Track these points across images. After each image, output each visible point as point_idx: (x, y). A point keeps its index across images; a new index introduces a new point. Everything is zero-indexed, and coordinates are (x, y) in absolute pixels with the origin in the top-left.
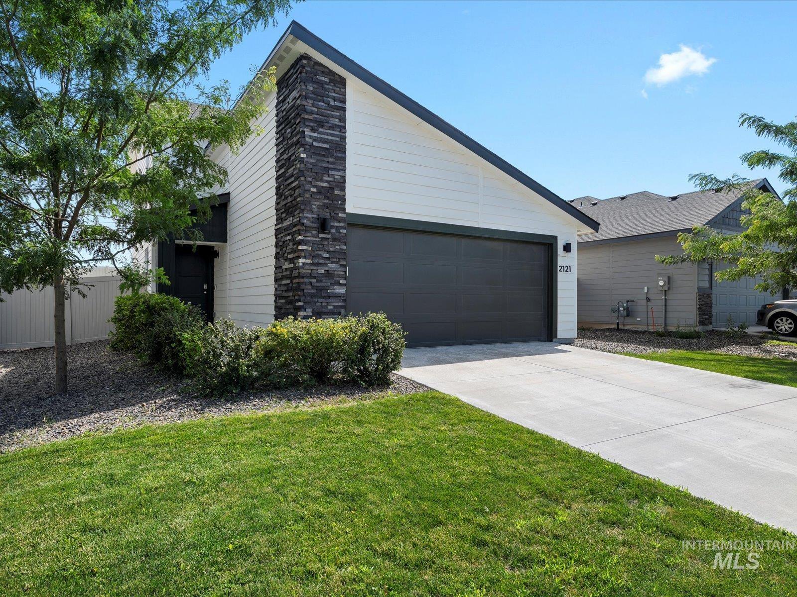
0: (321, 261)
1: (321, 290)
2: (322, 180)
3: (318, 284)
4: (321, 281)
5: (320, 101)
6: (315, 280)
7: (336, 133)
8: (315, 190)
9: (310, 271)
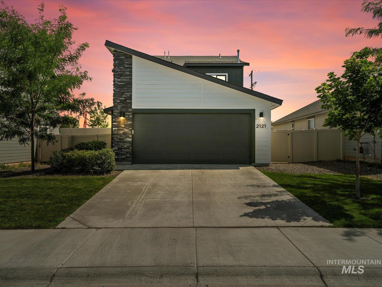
0: (121, 129)
1: (122, 140)
2: (122, 97)
3: (120, 137)
4: (121, 136)
6: (119, 136)
7: (128, 78)
8: (119, 101)
9: (117, 133)
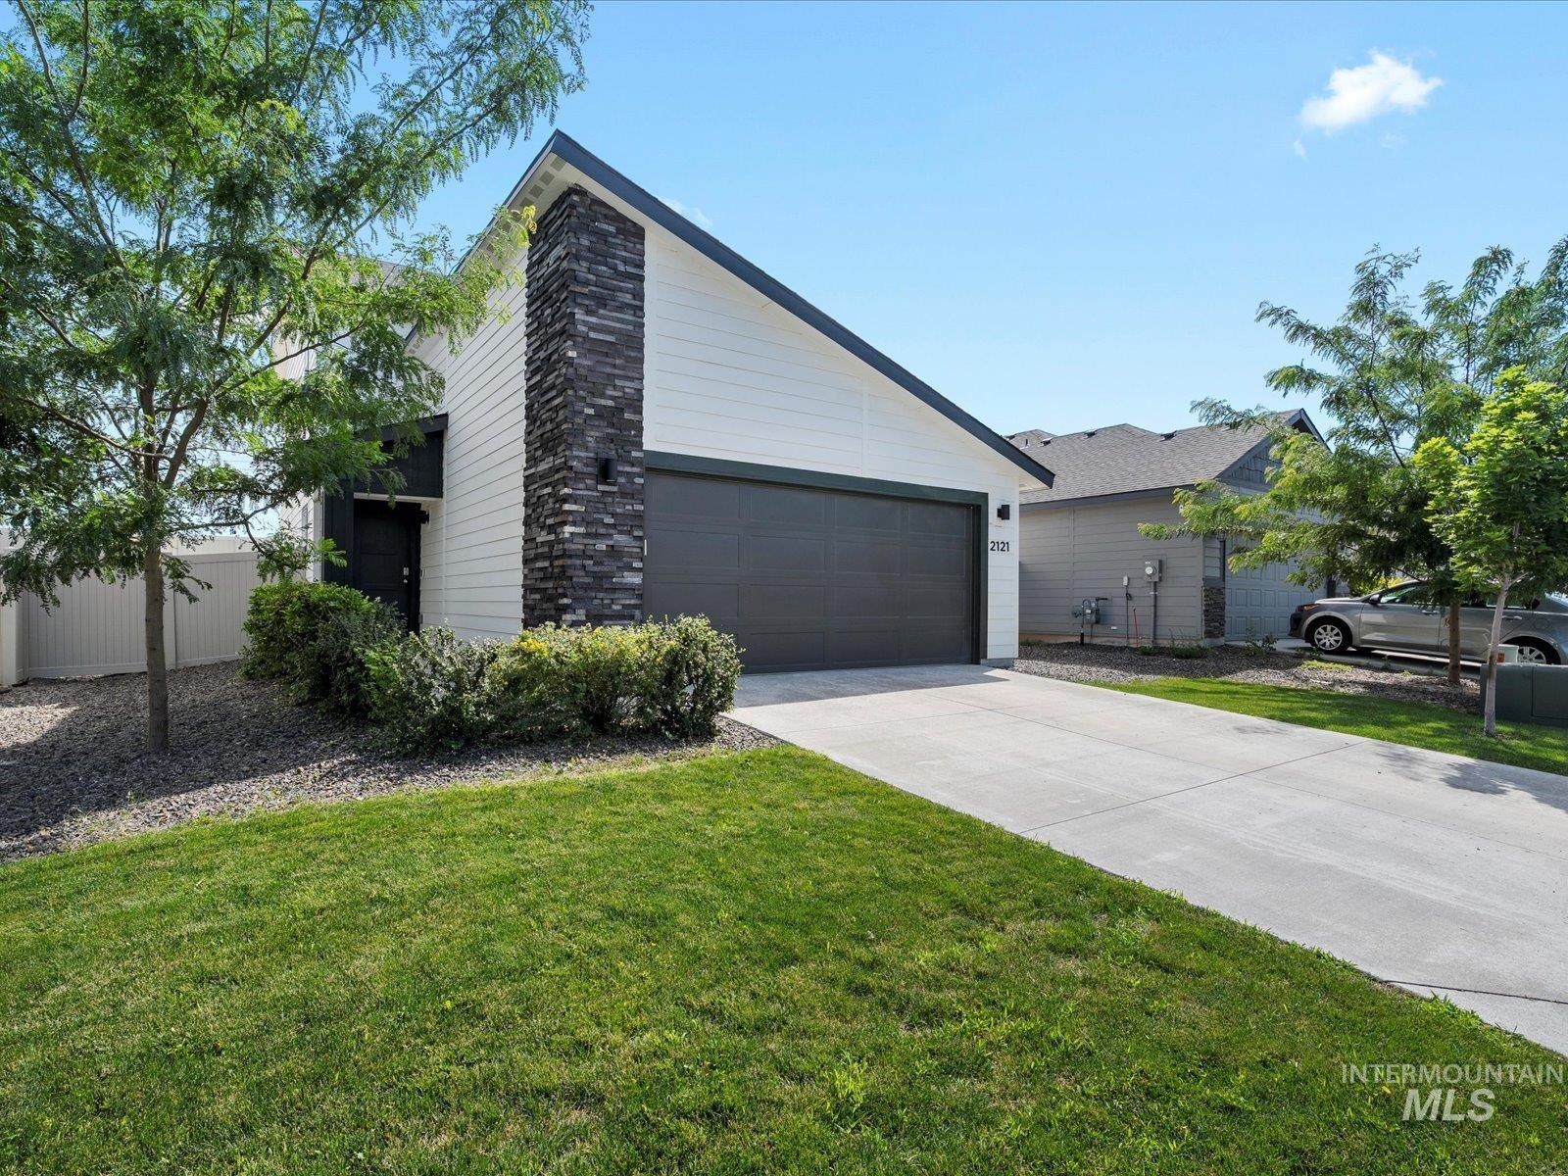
0: (602, 531)
1: (601, 578)
2: (603, 396)
3: (596, 569)
4: (601, 564)
5: (600, 264)
6: (591, 562)
7: (626, 317)
8: (591, 411)
9: (581, 547)
